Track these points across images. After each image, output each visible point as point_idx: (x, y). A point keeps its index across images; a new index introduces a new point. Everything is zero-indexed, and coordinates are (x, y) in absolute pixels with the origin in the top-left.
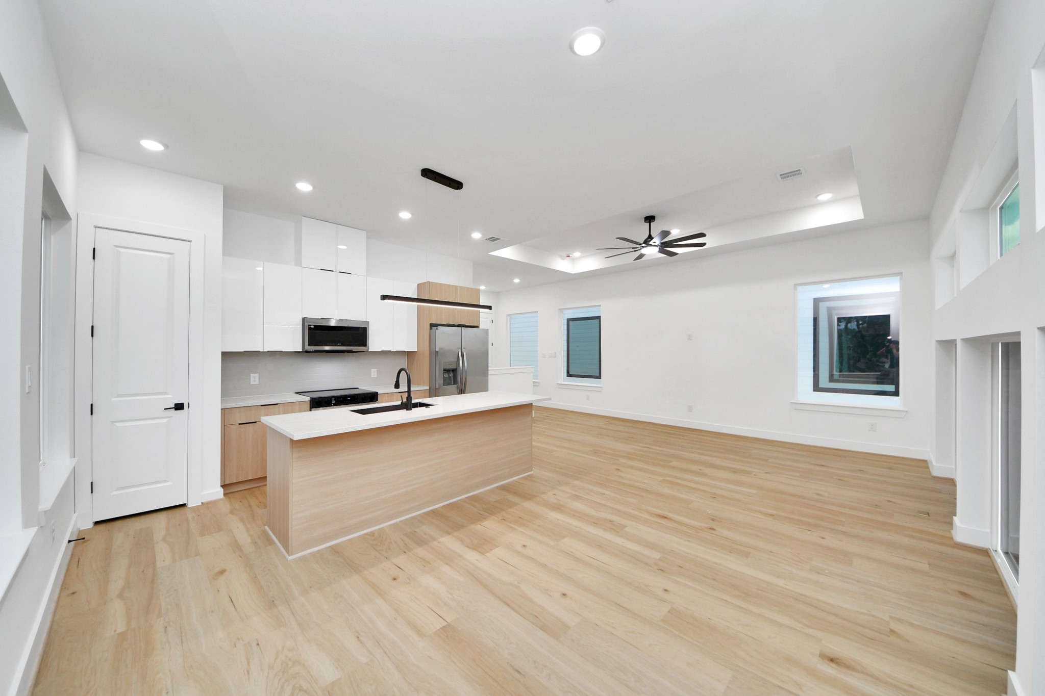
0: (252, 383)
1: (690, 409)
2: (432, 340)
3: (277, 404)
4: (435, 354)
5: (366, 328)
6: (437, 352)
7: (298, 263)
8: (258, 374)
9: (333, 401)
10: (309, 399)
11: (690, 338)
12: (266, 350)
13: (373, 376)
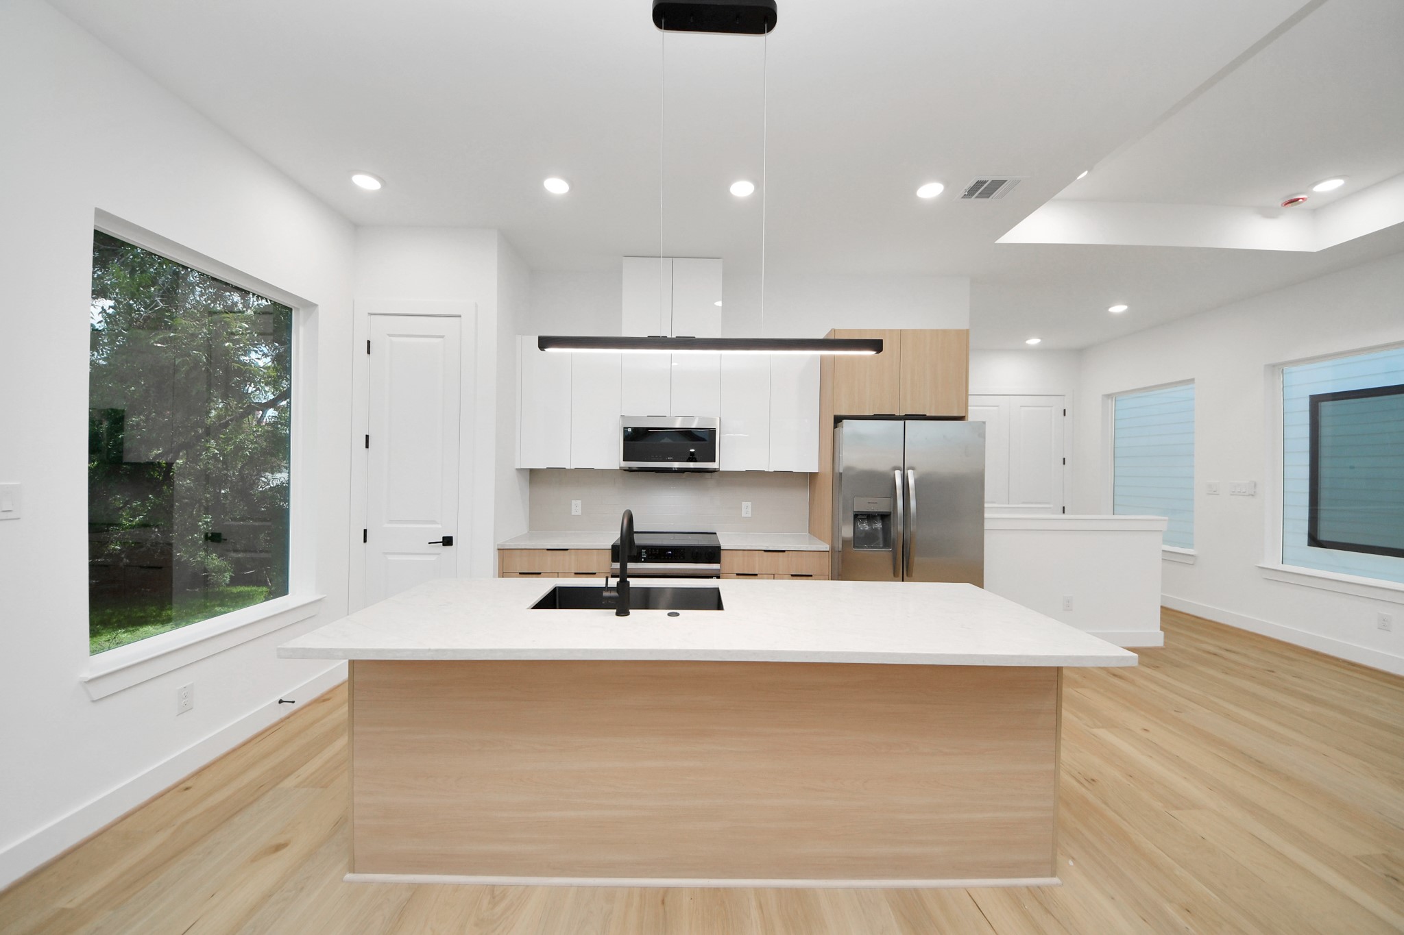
0: (573, 512)
2: (836, 449)
3: (567, 549)
4: (839, 480)
5: (714, 429)
6: (840, 476)
12: (573, 467)
13: (744, 515)
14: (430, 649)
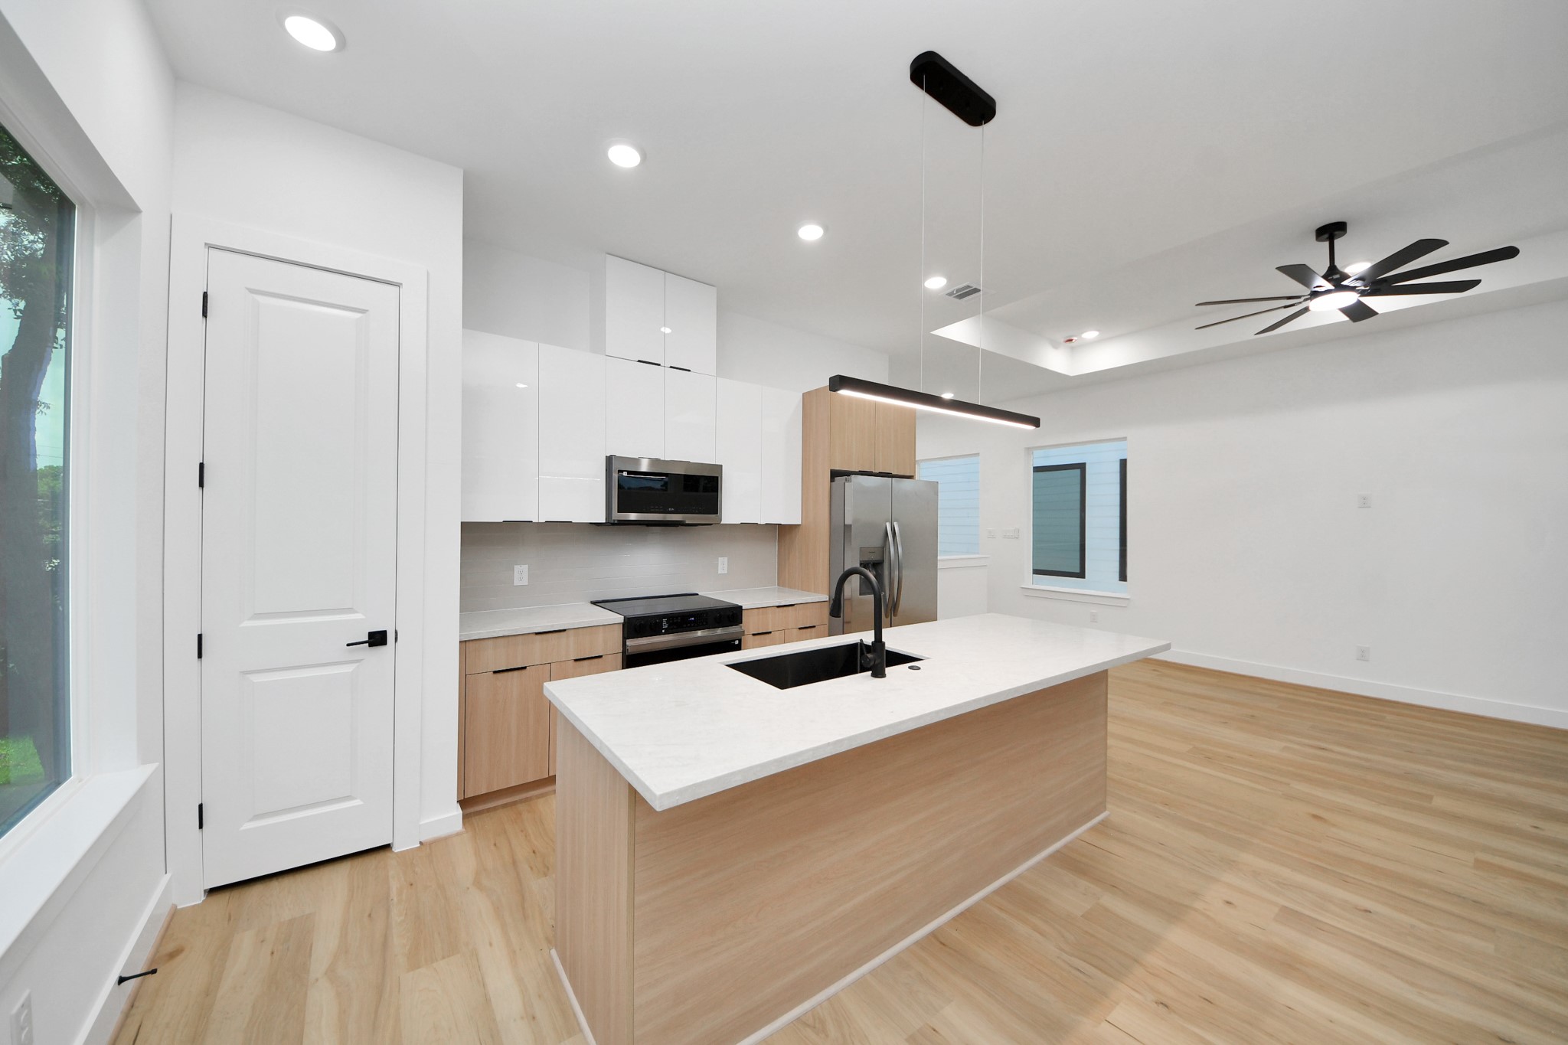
0: (517, 582)
1: (1363, 655)
2: (836, 503)
3: (565, 630)
4: (841, 533)
5: (717, 477)
6: (847, 528)
7: (598, 345)
8: (527, 566)
9: (665, 626)
10: (620, 619)
11: (1365, 503)
12: (542, 520)
13: (720, 571)
14: (829, 743)
